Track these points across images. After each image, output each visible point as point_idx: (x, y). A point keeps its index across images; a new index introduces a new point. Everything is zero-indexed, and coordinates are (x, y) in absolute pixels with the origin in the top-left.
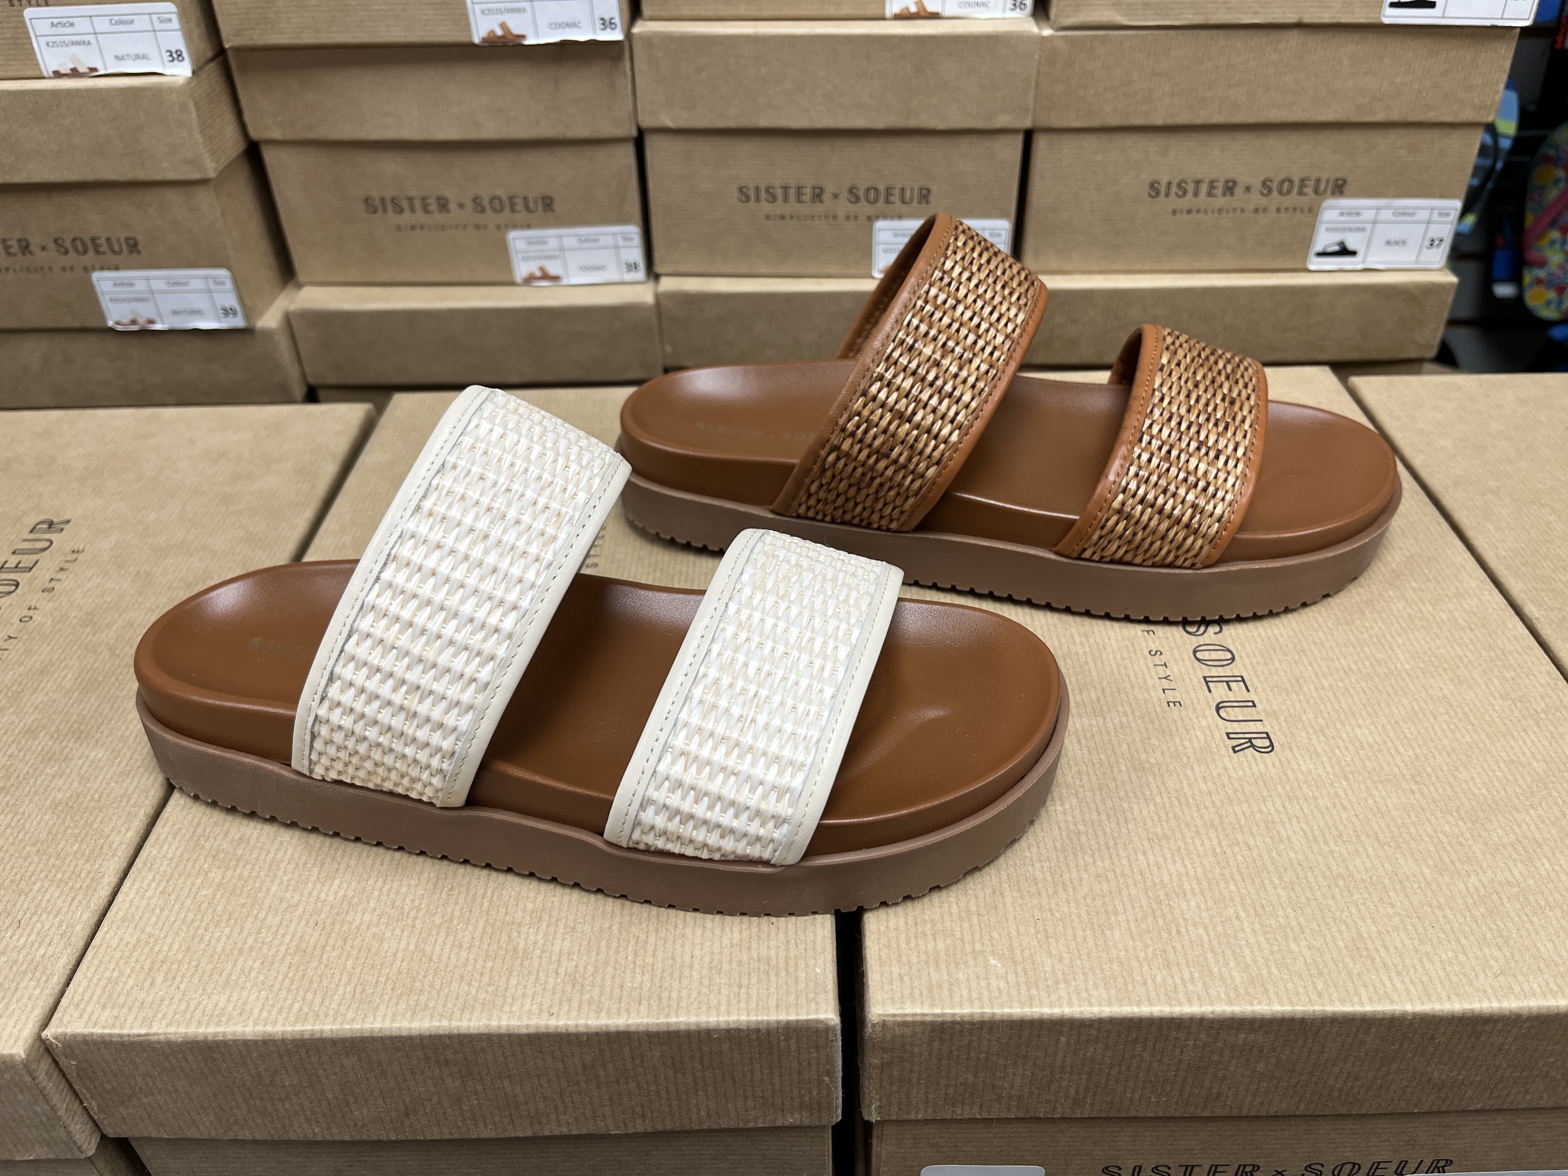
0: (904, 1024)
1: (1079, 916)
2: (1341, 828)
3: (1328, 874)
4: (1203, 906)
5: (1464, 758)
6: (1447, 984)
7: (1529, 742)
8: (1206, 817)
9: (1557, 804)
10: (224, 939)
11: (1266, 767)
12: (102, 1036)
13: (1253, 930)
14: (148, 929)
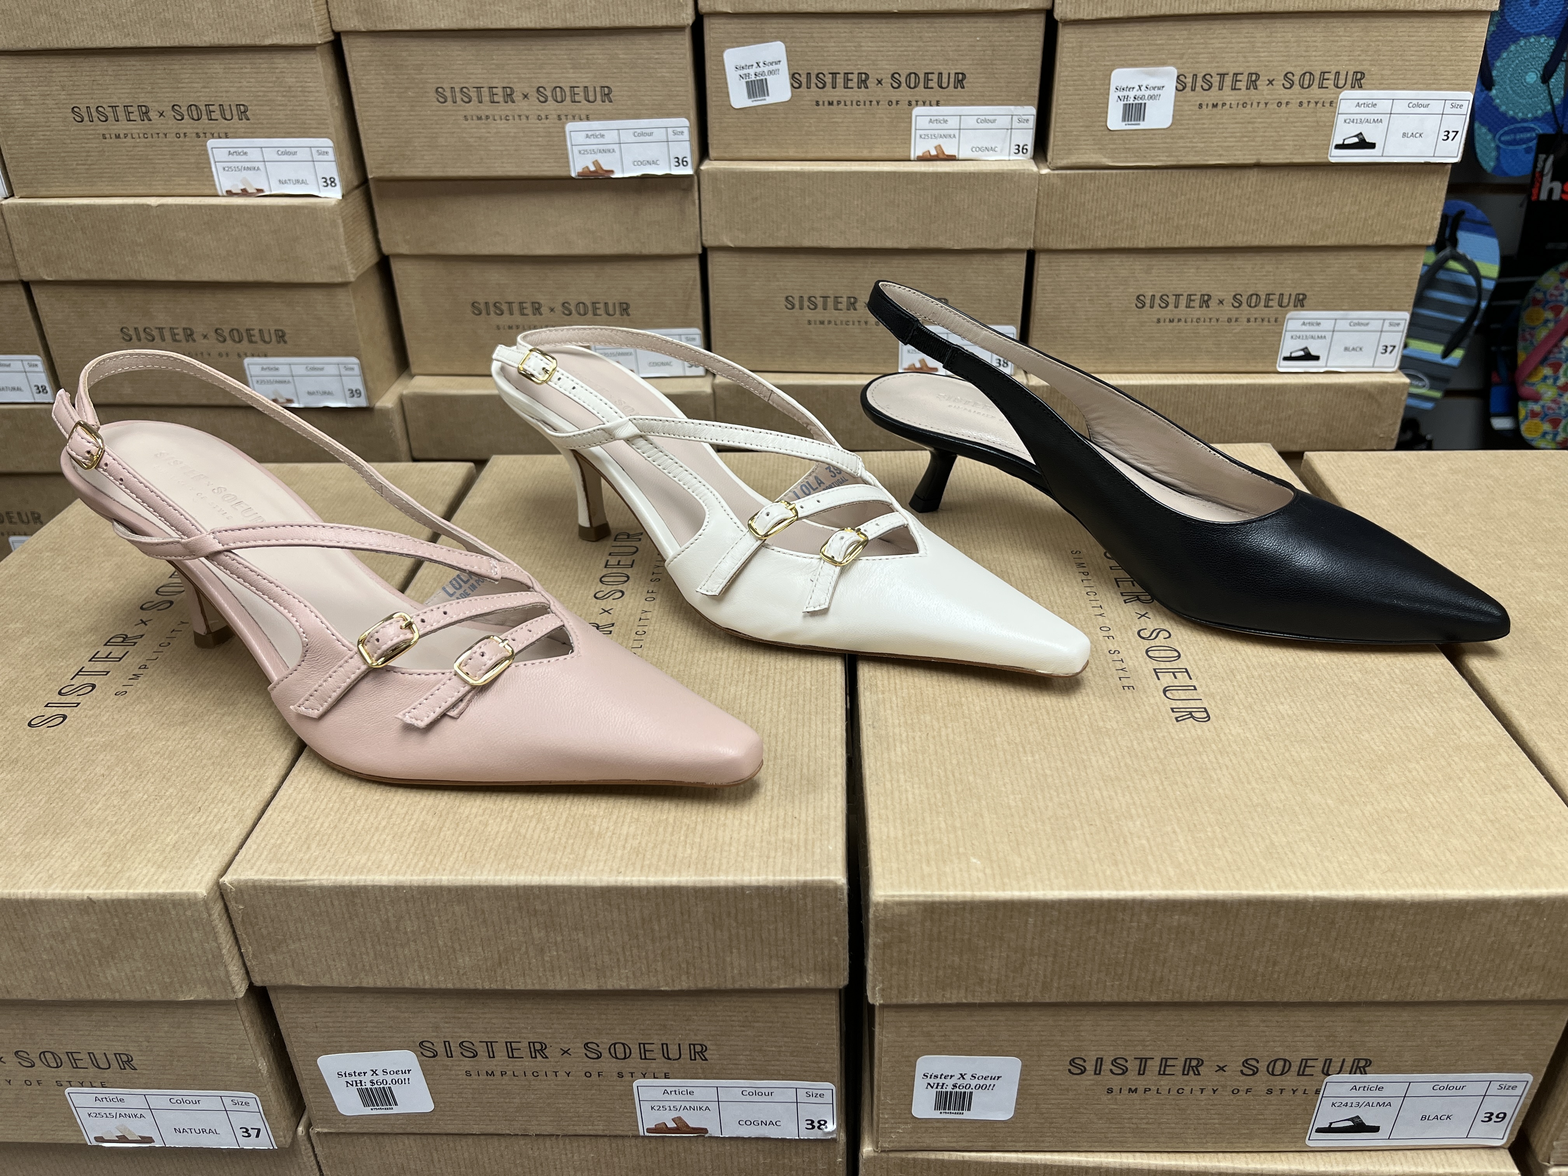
0: (901, 904)
1: (1045, 831)
2: (1262, 773)
3: (1249, 803)
4: (1146, 825)
5: (1367, 724)
6: (1342, 876)
7: (1423, 714)
8: (1151, 765)
9: (1444, 757)
10: (363, 821)
11: (1203, 732)
12: (268, 881)
13: (1187, 841)
14: (304, 814)
